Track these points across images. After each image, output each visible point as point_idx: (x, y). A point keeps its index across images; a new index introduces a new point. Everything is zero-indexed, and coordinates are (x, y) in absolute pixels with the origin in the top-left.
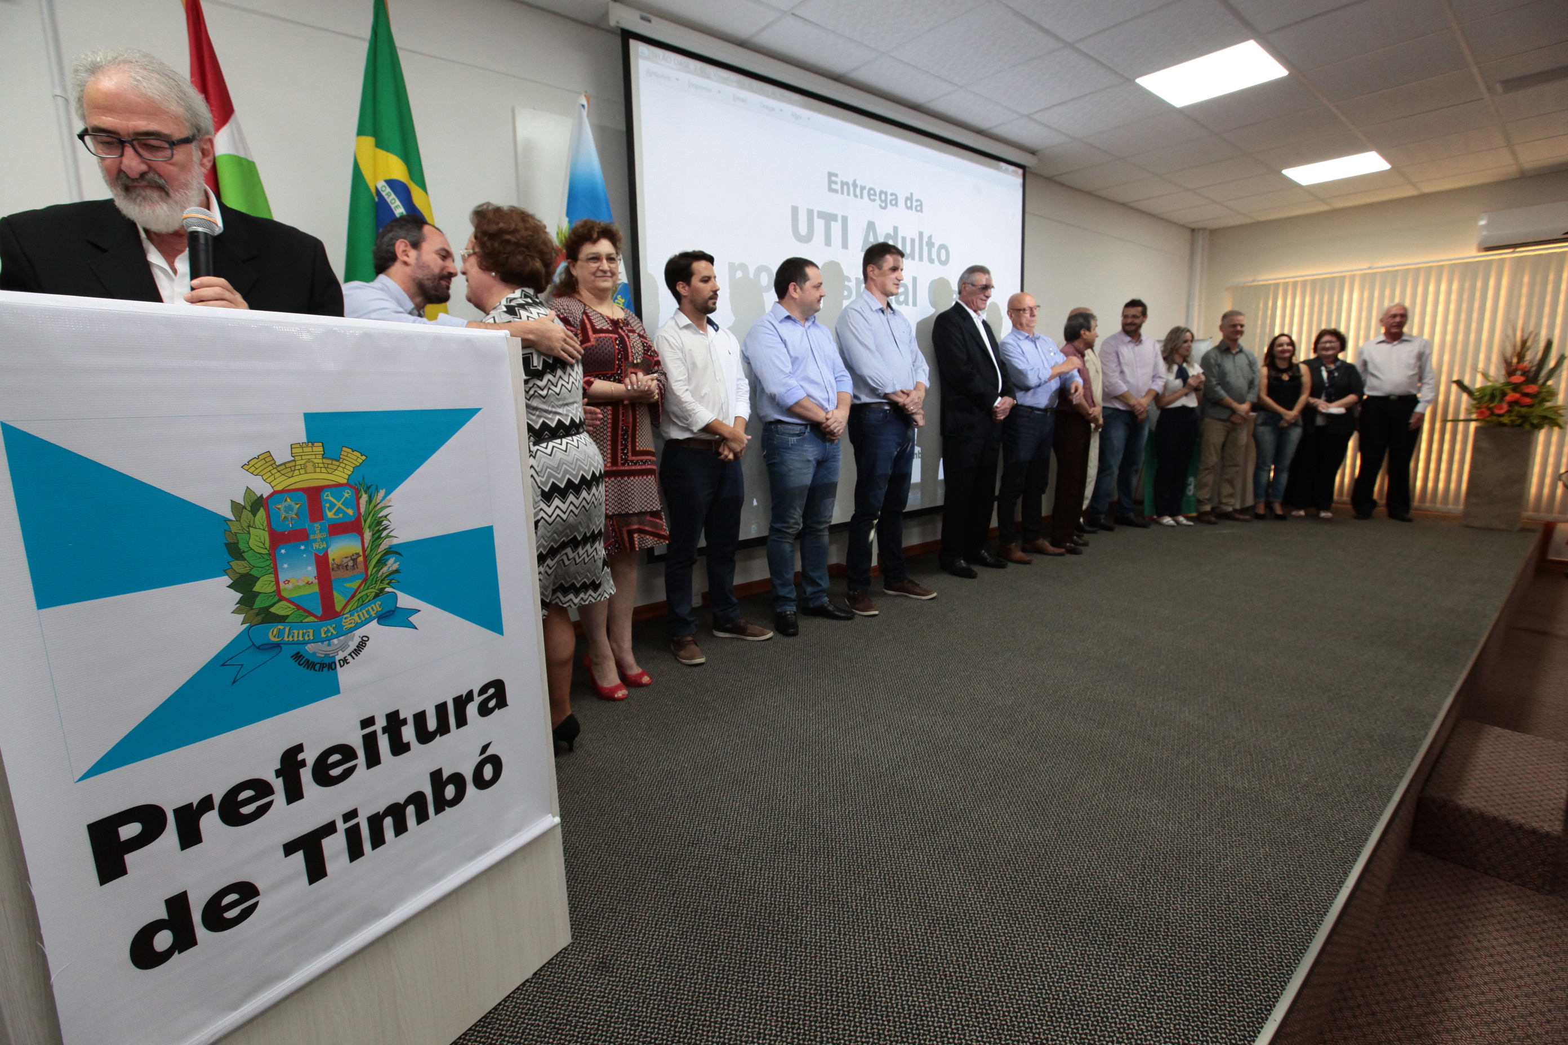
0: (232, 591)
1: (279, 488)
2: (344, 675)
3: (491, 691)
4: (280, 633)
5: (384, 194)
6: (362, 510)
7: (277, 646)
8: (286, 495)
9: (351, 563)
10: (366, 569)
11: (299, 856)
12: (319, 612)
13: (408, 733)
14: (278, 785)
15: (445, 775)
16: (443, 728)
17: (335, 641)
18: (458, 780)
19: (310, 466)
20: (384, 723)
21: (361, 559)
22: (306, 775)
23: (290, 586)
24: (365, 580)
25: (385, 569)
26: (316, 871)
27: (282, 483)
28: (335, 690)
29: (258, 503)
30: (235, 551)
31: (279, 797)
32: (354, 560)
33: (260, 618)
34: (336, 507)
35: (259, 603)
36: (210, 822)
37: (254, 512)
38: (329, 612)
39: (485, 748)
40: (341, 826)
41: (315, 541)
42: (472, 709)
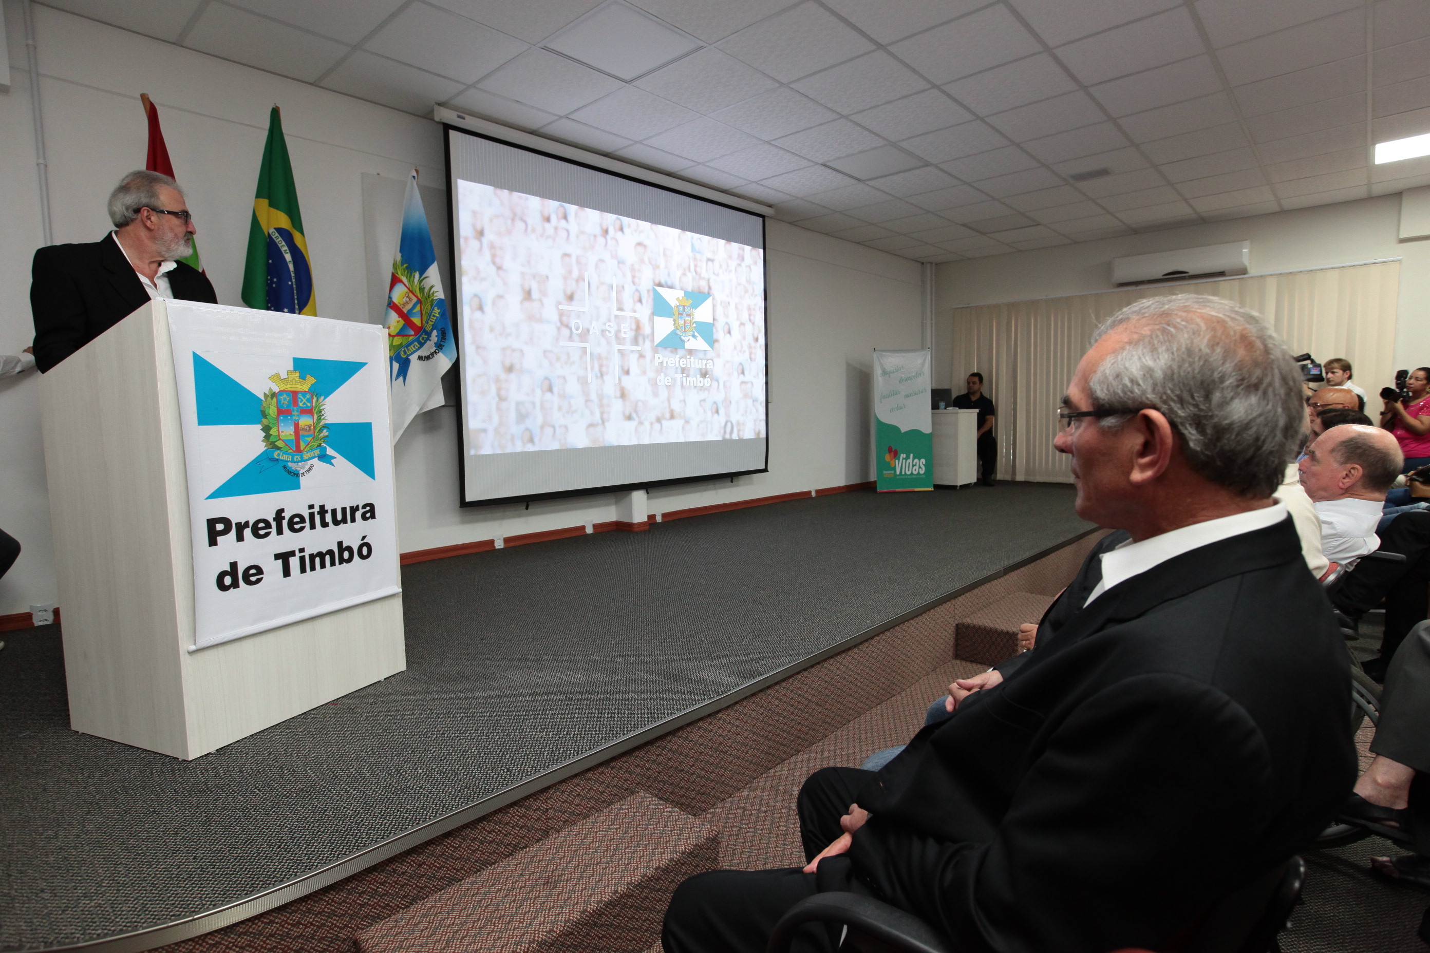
0: (262, 431)
1: (282, 389)
2: (302, 480)
3: (368, 508)
4: (279, 455)
5: (273, 237)
6: (314, 405)
7: (277, 460)
8: (284, 393)
9: (308, 429)
10: (314, 433)
11: (280, 561)
12: (294, 449)
13: (328, 518)
14: (274, 524)
15: (344, 546)
16: (344, 521)
17: (300, 464)
18: (349, 549)
19: (294, 381)
20: (318, 510)
21: (312, 427)
22: (285, 523)
23: (283, 434)
24: (313, 438)
25: (322, 434)
26: (287, 573)
27: (283, 387)
28: (298, 487)
29: (274, 395)
30: (264, 415)
31: (274, 530)
32: (309, 427)
33: (271, 446)
34: (303, 402)
35: (272, 439)
36: (247, 532)
37: (272, 398)
38: (298, 450)
39: (364, 538)
40: (298, 554)
41: (294, 415)
42: (358, 515)
